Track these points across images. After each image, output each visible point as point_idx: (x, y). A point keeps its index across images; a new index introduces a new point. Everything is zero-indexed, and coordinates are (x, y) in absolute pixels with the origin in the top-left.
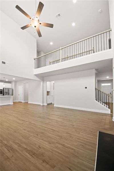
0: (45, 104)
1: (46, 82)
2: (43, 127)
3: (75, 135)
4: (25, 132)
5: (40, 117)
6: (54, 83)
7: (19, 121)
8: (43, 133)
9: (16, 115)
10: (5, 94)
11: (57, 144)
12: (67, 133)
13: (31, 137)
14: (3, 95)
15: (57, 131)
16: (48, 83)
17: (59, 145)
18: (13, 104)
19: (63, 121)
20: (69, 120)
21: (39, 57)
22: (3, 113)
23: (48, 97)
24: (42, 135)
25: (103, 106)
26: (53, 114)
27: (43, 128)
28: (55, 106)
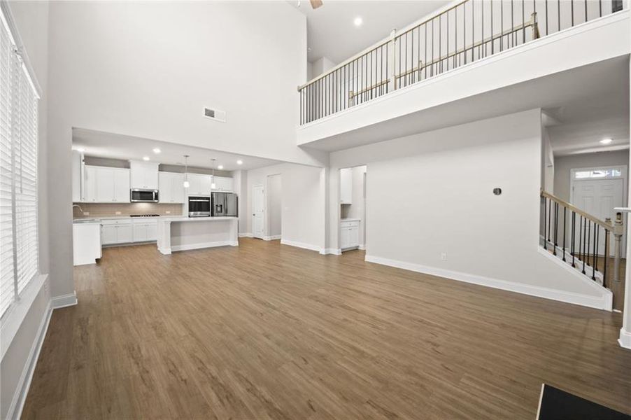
0: (336, 251)
1: (339, 169)
2: (324, 333)
3: (440, 386)
4: (270, 343)
5: (316, 298)
6: (365, 174)
7: (254, 305)
8: (323, 357)
9: (244, 283)
10: (217, 212)
11: (368, 407)
12: (409, 371)
13: (284, 366)
14: (212, 215)
15: (372, 358)
16: (345, 172)
17: (375, 411)
18: (238, 245)
19: (394, 323)
20: (421, 321)
21: (314, 80)
22: (211, 273)
23: (346, 223)
24: (320, 363)
25: (576, 273)
26: (360, 292)
27: (325, 338)
28: (368, 258)
